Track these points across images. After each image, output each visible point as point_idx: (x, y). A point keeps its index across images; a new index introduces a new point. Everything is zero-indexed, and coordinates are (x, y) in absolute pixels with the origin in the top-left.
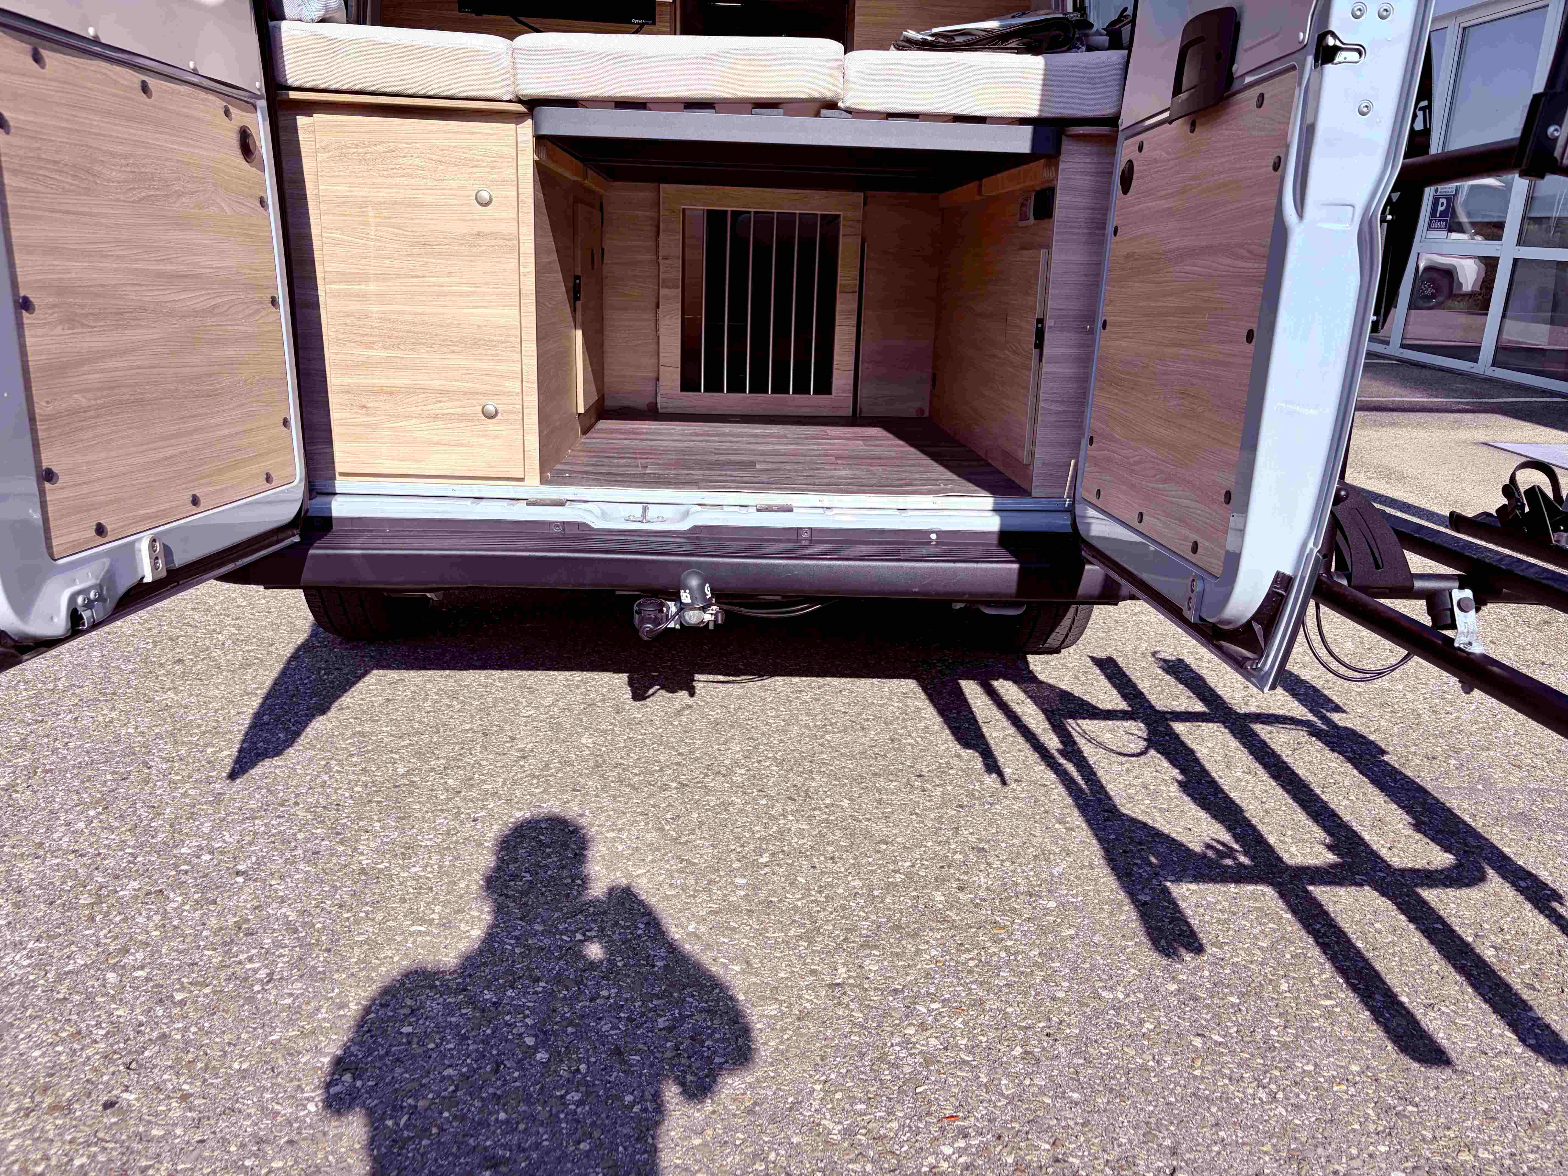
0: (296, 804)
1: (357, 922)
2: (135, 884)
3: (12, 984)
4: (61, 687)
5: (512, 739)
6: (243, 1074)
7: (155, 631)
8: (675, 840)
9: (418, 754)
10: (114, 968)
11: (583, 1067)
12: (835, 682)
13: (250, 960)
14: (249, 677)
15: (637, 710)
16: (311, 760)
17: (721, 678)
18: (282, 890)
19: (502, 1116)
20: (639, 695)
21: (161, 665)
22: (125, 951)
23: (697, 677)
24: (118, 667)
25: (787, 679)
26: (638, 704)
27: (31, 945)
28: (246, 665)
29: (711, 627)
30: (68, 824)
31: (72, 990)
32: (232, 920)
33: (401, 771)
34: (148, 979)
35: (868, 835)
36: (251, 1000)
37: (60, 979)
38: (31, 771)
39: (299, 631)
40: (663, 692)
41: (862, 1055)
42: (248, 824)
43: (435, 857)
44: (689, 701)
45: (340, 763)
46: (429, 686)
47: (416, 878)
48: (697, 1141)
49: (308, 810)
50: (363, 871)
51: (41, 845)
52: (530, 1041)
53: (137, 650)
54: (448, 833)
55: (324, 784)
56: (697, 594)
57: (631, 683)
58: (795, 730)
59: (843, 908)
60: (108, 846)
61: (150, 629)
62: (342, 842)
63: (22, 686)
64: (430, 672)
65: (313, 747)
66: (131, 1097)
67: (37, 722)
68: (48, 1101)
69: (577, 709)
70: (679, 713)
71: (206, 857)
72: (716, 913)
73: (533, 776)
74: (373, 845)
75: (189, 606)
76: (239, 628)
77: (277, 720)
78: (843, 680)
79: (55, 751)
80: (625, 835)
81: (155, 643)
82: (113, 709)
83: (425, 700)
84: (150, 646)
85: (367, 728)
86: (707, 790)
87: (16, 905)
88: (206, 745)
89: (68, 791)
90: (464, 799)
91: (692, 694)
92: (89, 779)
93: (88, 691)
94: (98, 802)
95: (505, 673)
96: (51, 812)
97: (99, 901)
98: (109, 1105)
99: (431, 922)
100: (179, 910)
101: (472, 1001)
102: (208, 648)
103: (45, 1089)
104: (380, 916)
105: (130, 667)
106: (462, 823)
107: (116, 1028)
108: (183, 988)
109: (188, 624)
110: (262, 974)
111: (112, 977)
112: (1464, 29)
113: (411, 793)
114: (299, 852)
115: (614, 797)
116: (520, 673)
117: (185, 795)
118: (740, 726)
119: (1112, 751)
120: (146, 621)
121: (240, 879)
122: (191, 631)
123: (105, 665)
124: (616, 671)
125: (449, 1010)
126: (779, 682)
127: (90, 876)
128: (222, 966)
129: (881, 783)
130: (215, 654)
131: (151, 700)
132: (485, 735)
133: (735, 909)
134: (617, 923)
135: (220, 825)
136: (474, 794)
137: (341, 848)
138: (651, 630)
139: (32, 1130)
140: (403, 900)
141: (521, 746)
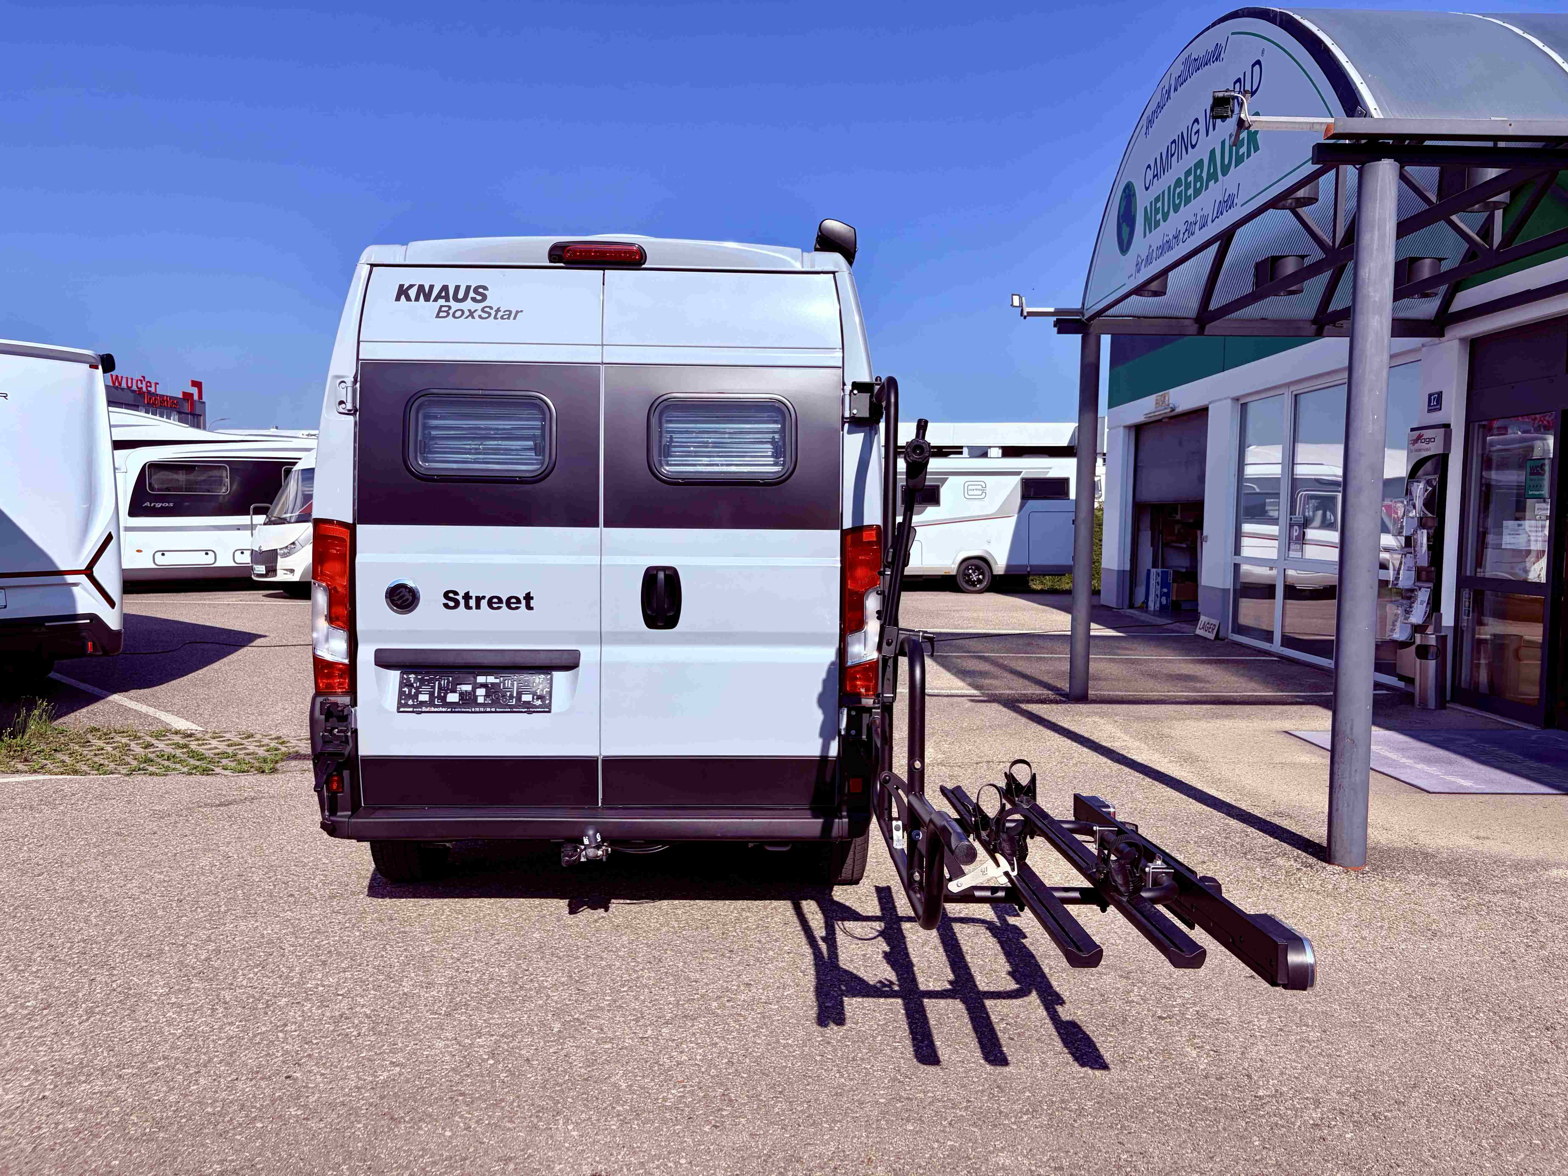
0: (367, 965)
1: (402, 1014)
2: (286, 1000)
3: (232, 1038)
4: (222, 910)
5: (493, 934)
6: (349, 1068)
7: (273, 879)
8: (577, 981)
9: (437, 942)
10: (281, 1031)
11: (510, 1066)
12: (701, 903)
13: (349, 1028)
14: (335, 903)
15: (570, 920)
16: (375, 945)
17: (628, 901)
18: (362, 1001)
19: (469, 1081)
20: (573, 910)
21: (281, 898)
22: (285, 1025)
23: (613, 901)
24: (255, 899)
25: (670, 902)
26: (572, 916)
27: (237, 1023)
28: (332, 897)
29: (604, 859)
30: (244, 975)
31: (262, 1040)
32: (337, 1013)
33: (426, 950)
34: (298, 1036)
35: (688, 979)
36: (350, 1042)
37: (255, 1036)
38: (218, 951)
39: (364, 878)
40: (589, 910)
41: (646, 1062)
42: (342, 974)
43: (444, 988)
44: (604, 914)
45: (392, 946)
46: (445, 907)
47: (433, 997)
48: (557, 1088)
49: (374, 968)
50: (405, 994)
51: (232, 984)
52: (486, 1057)
53: (264, 889)
54: (452, 978)
55: (382, 956)
56: (592, 840)
57: (569, 905)
58: (664, 930)
59: (660, 1009)
60: (268, 984)
61: (270, 878)
62: (393, 982)
63: (199, 910)
64: (447, 900)
65: (376, 939)
66: (298, 1075)
67: (213, 928)
68: (260, 1076)
69: (534, 919)
70: (596, 921)
71: (321, 988)
72: (591, 1011)
73: (502, 952)
74: (410, 983)
75: (292, 864)
76: (326, 876)
77: (354, 925)
78: (707, 902)
79: (228, 942)
80: (549, 979)
81: (275, 885)
82: (256, 921)
83: (442, 915)
84: (272, 887)
85: (407, 929)
86: (602, 959)
87: (225, 1008)
88: (314, 939)
89: (240, 960)
90: (462, 963)
91: (606, 910)
92: (251, 955)
93: (239, 912)
94: (258, 965)
95: (492, 900)
96: (234, 970)
97: (268, 1006)
98: (288, 1077)
99: (440, 1014)
100: (310, 1010)
101: (459, 1043)
102: (308, 888)
103: (257, 1072)
104: (414, 1012)
105: (262, 899)
106: (460, 973)
107: (286, 1052)
108: (316, 1038)
109: (293, 874)
110: (355, 1033)
111: (281, 1035)
112: (1296, 396)
113: (432, 960)
114: (371, 986)
115: (547, 962)
116: (502, 900)
117: (306, 961)
118: (632, 927)
119: (856, 938)
120: (266, 873)
121: (340, 997)
122: (296, 878)
123: (247, 897)
124: (561, 898)
125: (447, 1046)
126: (665, 904)
127: (262, 996)
128: (334, 1031)
129: (705, 955)
130: (313, 891)
131: (278, 916)
132: (477, 932)
133: (602, 1009)
134: (537, 1014)
135: (326, 975)
136: (468, 960)
137: (393, 984)
138: (568, 861)
139: (255, 1085)
140: (426, 1005)
141: (497, 938)
